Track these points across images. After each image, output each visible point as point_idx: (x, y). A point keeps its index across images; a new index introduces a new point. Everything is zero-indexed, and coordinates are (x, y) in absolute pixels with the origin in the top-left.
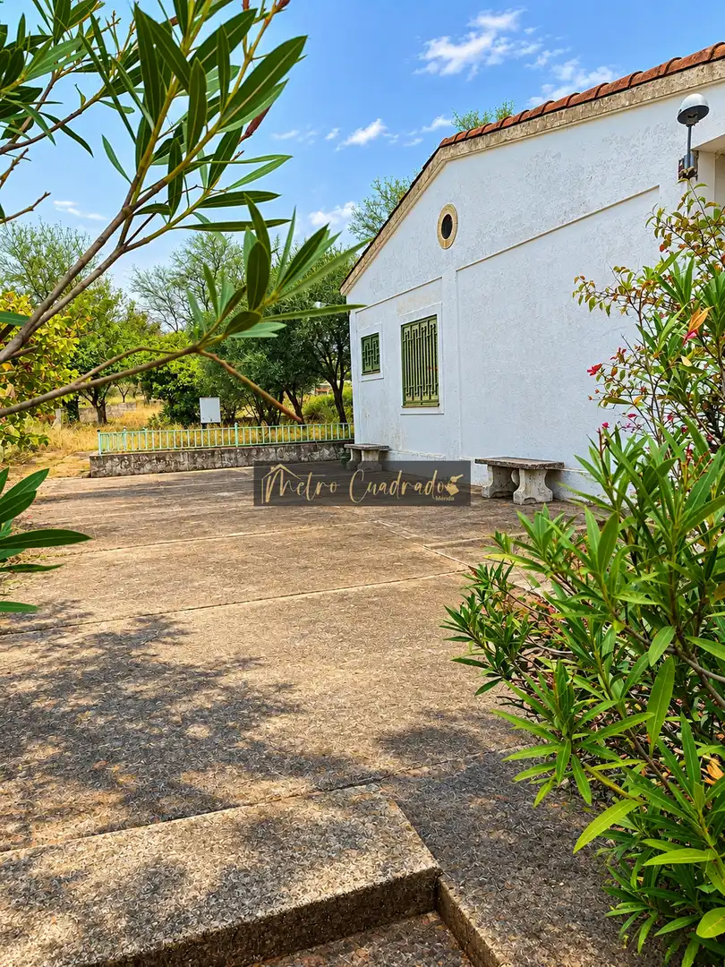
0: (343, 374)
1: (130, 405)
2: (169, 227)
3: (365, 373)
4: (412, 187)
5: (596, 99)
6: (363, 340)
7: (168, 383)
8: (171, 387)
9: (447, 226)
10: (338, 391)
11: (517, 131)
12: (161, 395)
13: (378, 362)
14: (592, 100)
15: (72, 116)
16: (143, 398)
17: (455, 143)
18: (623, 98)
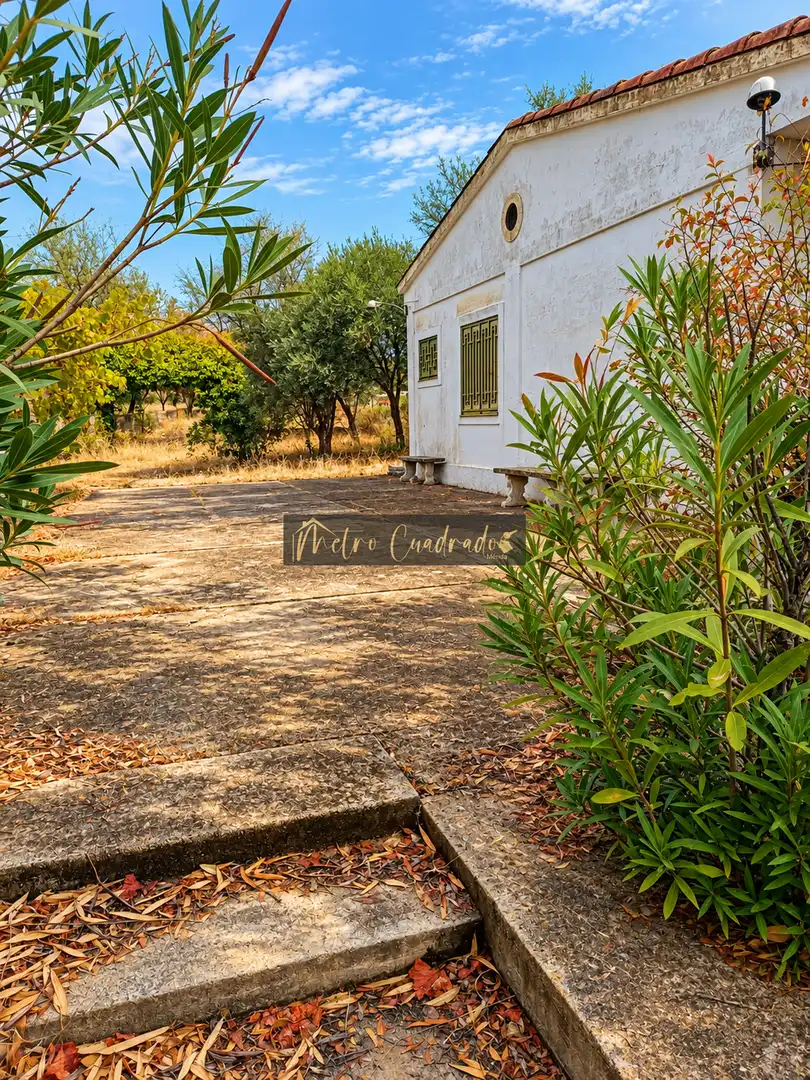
0: (399, 382)
1: (169, 414)
2: (177, 232)
3: (421, 379)
4: (477, 171)
5: (670, 78)
6: (421, 342)
7: (210, 388)
8: (214, 393)
9: (511, 216)
10: (394, 400)
11: (587, 114)
12: (203, 403)
13: (435, 368)
14: (666, 79)
15: (102, 137)
16: (184, 406)
17: (522, 124)
18: (699, 78)
